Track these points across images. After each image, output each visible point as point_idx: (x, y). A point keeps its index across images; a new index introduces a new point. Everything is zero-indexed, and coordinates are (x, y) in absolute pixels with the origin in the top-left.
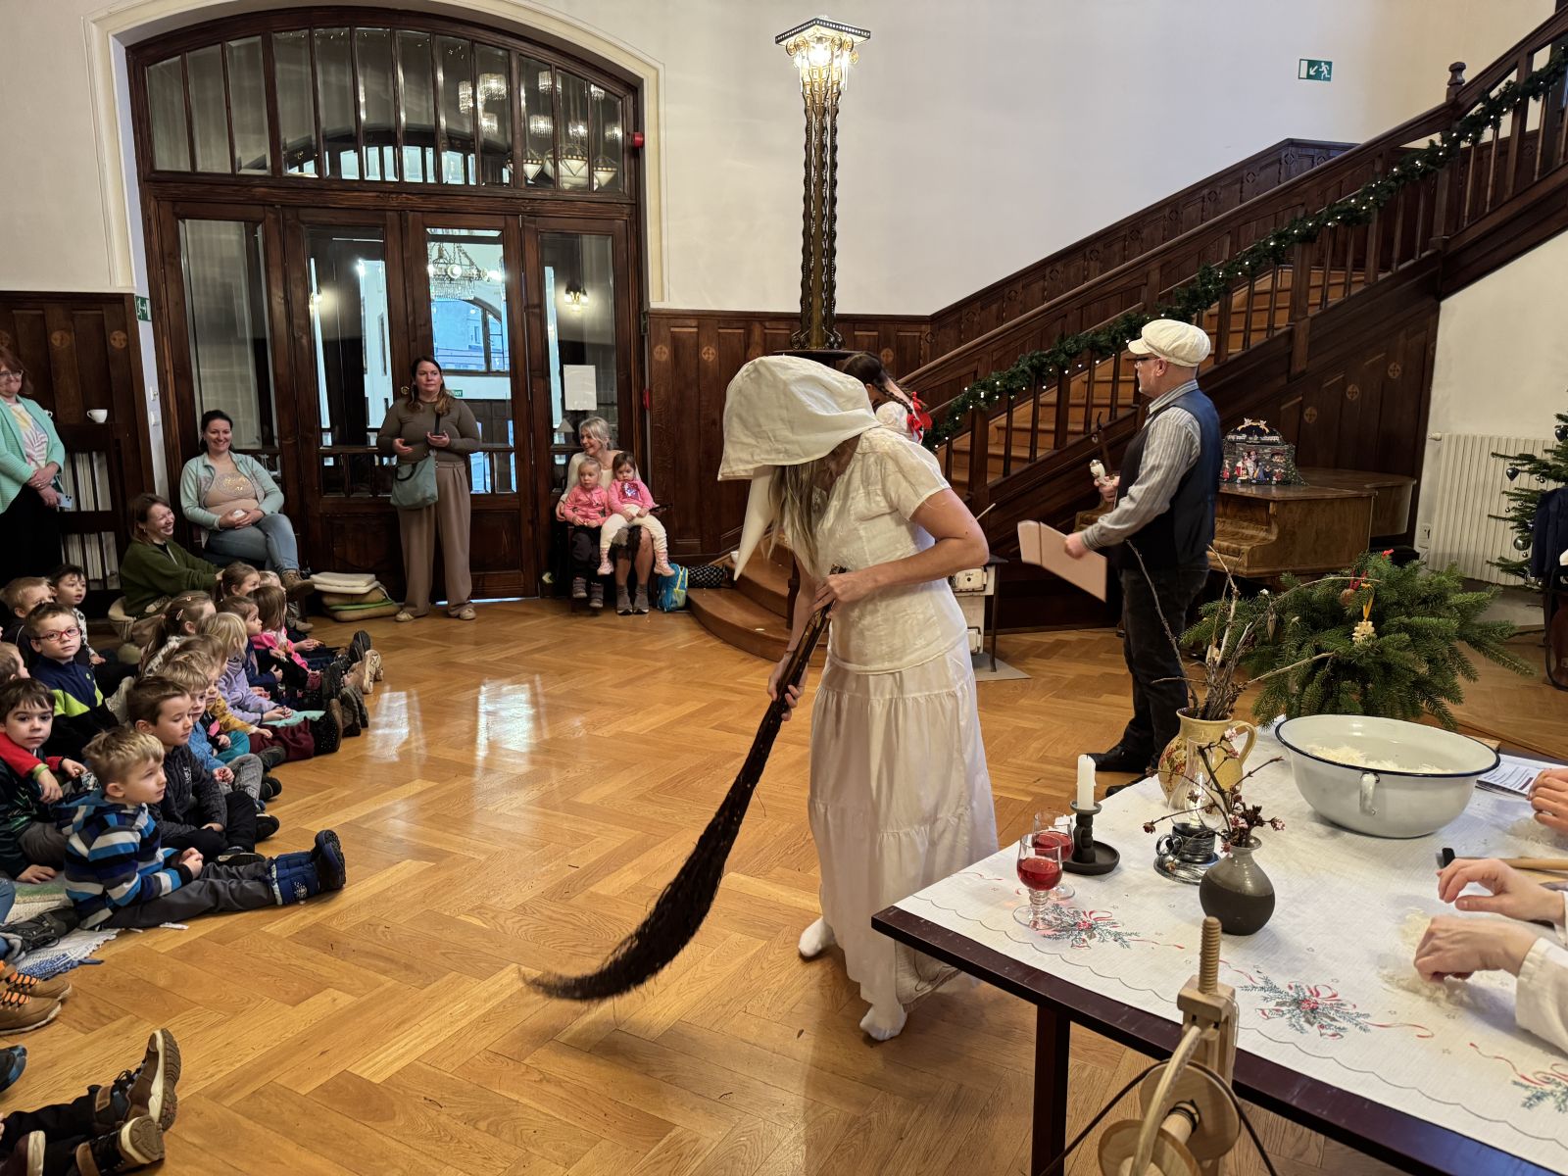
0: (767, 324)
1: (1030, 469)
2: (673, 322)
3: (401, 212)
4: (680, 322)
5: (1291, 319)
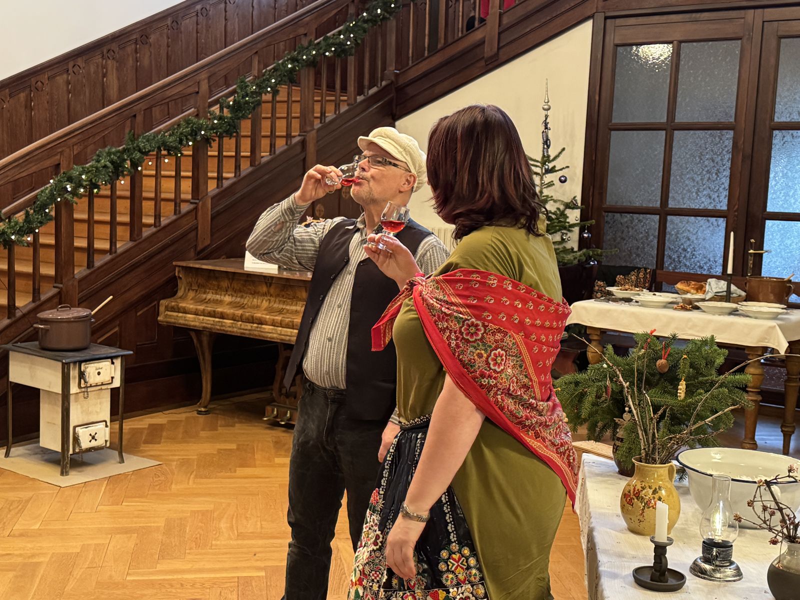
1: (112, 260)
5: (302, 129)
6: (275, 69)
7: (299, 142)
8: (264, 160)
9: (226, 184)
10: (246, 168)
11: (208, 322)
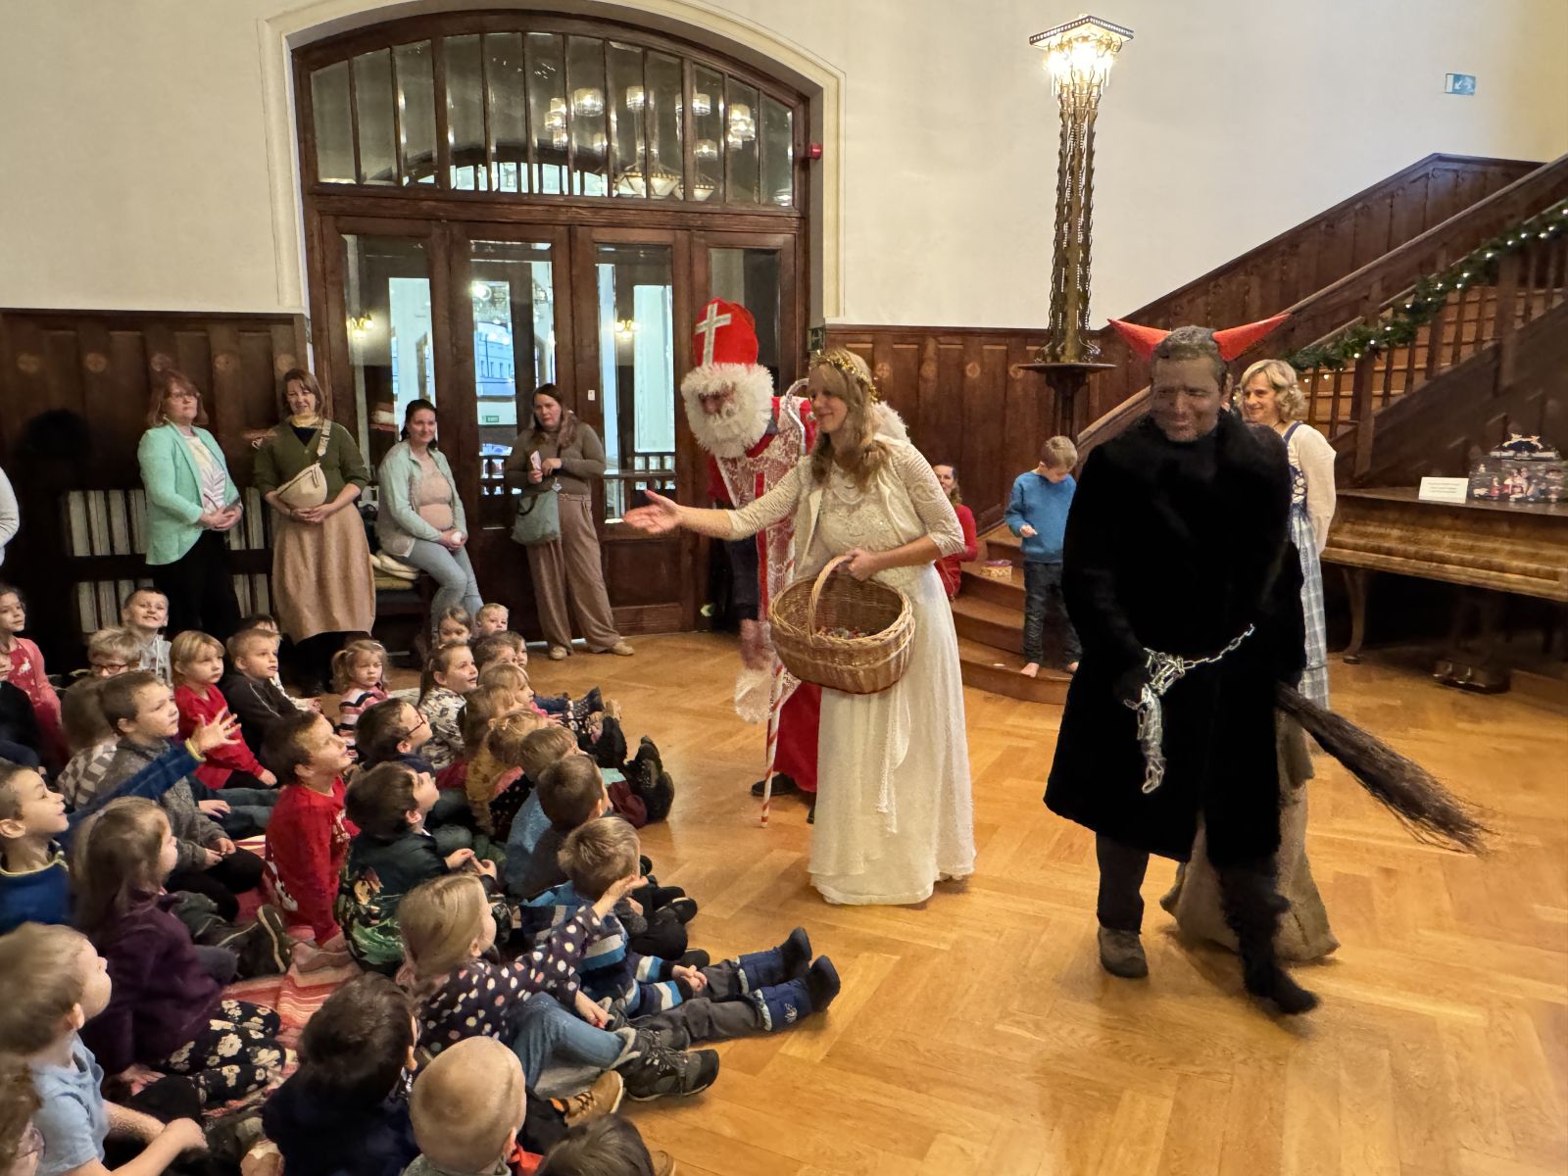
0: (941, 339)
2: (848, 337)
3: (571, 228)
4: (855, 338)
5: (1498, 331)
6: (1469, 262)
7: (1490, 348)
8: (1445, 371)
9: (1394, 401)
10: (1420, 381)
11: (1370, 559)
